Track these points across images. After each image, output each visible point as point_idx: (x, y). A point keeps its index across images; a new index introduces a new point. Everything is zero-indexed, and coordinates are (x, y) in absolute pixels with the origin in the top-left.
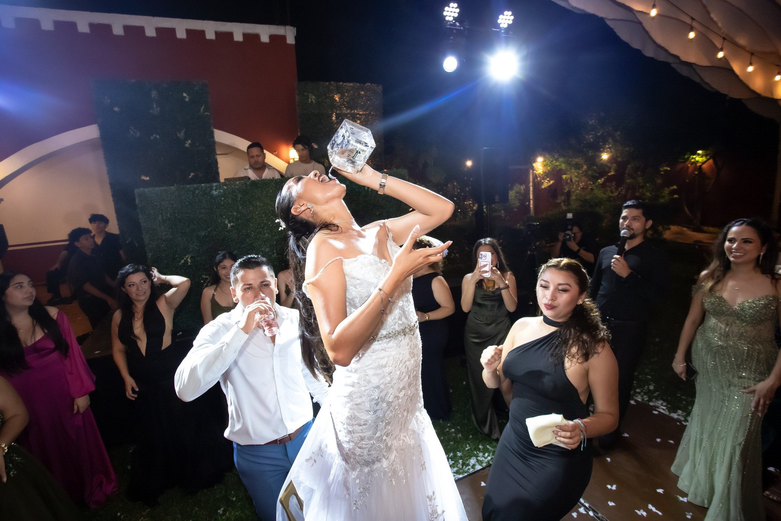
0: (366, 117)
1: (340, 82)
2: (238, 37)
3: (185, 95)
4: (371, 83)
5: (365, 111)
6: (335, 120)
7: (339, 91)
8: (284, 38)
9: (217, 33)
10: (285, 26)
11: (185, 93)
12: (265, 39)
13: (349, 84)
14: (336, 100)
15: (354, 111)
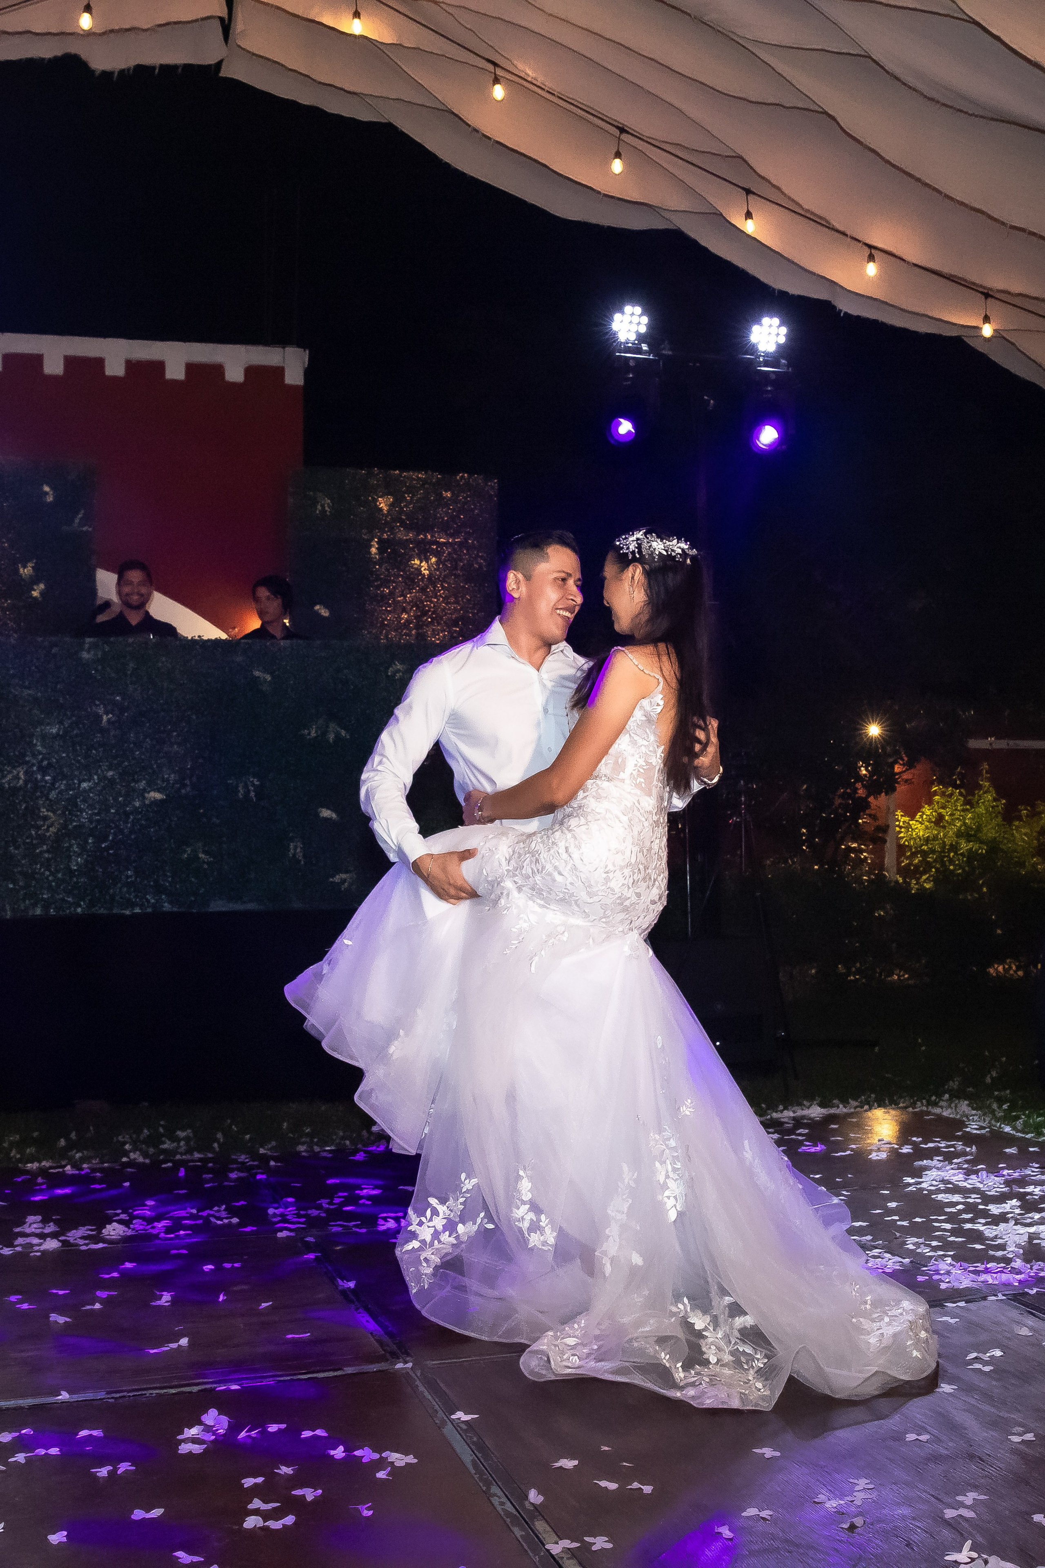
0: (454, 549)
1: (395, 470)
2: (175, 372)
3: (46, 489)
4: (471, 474)
5: (452, 535)
6: (375, 554)
7: (389, 488)
8: (278, 372)
9: (130, 365)
10: (284, 348)
11: (48, 484)
12: (235, 374)
13: (416, 474)
14: (381, 510)
15: (426, 536)
